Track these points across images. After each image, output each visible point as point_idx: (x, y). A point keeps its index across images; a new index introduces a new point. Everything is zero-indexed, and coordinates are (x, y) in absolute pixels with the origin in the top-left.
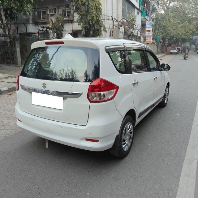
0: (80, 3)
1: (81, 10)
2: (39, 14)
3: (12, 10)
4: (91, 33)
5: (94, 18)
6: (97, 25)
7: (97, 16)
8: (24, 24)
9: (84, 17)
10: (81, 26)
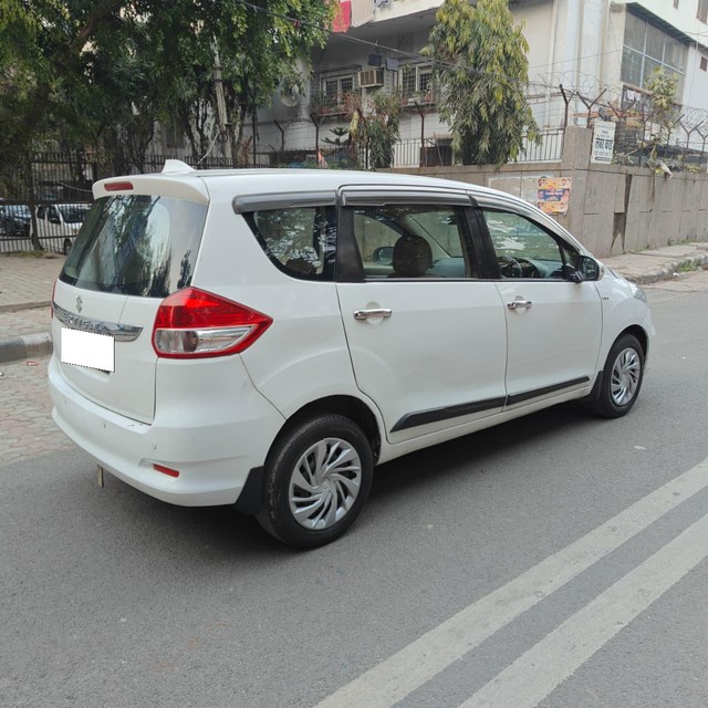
0: (451, 46)
1: (453, 70)
2: (331, 90)
3: (247, 83)
4: (484, 145)
5: (496, 93)
6: (506, 117)
7: (506, 87)
8: (276, 122)
9: (462, 94)
10: (449, 123)
